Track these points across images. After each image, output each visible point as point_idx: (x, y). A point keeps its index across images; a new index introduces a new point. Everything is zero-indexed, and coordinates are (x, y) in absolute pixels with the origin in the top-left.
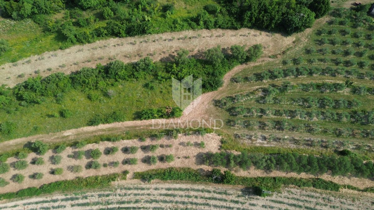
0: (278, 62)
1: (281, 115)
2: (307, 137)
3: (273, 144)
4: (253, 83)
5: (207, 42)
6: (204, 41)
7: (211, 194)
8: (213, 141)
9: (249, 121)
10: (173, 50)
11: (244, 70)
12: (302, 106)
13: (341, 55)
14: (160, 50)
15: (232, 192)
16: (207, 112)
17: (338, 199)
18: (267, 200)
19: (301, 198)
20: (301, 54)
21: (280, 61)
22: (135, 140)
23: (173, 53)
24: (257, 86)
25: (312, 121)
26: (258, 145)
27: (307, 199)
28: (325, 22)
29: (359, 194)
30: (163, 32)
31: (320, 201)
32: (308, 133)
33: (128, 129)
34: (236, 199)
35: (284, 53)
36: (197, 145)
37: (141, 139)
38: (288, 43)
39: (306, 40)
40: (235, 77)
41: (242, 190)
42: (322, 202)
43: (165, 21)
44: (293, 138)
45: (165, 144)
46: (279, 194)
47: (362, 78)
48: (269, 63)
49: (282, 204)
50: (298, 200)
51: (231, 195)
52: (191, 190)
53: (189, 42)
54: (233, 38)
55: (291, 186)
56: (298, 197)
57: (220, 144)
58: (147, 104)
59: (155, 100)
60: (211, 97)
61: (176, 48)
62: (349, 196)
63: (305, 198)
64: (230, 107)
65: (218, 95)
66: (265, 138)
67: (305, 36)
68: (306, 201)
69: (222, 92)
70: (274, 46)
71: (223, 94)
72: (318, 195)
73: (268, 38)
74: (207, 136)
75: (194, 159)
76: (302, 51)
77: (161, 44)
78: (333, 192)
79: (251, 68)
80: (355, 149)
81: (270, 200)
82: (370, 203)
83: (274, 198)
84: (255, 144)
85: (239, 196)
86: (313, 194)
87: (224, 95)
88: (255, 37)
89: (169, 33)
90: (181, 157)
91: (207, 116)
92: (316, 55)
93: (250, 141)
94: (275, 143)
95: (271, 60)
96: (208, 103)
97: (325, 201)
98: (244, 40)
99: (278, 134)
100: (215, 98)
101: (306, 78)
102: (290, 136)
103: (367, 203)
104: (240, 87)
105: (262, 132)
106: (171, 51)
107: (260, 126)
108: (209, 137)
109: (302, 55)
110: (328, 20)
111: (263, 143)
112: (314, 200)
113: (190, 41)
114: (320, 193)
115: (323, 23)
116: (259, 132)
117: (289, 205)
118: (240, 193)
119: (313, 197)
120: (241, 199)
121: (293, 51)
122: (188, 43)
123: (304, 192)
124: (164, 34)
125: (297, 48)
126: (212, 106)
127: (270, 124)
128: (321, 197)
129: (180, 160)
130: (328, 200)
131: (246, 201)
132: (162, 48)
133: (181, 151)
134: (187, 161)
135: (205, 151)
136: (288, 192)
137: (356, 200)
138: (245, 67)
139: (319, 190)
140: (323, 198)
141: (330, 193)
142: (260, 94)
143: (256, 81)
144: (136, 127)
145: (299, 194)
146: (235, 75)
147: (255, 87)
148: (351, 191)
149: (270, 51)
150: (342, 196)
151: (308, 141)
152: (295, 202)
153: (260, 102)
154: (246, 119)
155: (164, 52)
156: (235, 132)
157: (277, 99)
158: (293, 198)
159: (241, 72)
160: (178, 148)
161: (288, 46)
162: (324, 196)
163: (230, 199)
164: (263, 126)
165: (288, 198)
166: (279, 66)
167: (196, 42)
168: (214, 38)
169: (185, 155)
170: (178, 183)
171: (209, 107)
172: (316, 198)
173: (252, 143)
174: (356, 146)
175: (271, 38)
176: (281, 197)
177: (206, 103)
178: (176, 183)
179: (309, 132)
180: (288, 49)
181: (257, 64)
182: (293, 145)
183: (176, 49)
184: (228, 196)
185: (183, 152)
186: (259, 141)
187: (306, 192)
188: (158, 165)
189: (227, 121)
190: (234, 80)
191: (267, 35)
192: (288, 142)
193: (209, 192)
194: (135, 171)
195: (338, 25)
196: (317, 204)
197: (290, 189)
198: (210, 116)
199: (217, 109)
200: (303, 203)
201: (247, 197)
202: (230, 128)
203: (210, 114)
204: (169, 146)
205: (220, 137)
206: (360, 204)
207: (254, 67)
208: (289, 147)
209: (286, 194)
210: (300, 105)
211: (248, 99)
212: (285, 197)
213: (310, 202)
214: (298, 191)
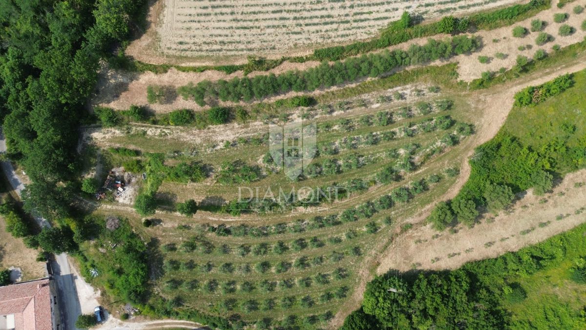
0: (399, 219)
1: (385, 135)
2: (349, 114)
3: (389, 92)
4: (427, 176)
5: (506, 230)
6: (510, 230)
7: (458, 6)
8: (468, 71)
9: (425, 114)
10: (551, 201)
11: (444, 192)
12: (359, 156)
13: (309, 258)
14: (570, 196)
15: (435, 14)
16: (480, 113)
17: (313, 42)
18: (394, 17)
19: (354, 31)
20: (366, 243)
21: (396, 222)
22: (564, 46)
23: (549, 197)
24: (420, 173)
25: (345, 137)
26: (408, 86)
27: (348, 32)
28: (337, 316)
29: (290, 54)
30: (575, 229)
31: (332, 34)
32: (349, 118)
33: (575, 62)
34: (428, 8)
35: (392, 240)
36: (486, 60)
37: (557, 48)
38: (386, 259)
39: (361, 272)
40: (454, 178)
41: (423, 19)
42: (330, 33)
43: (579, 252)
44: (367, 107)
45: (526, 51)
46: (380, 27)
47: (280, 224)
48: (411, 213)
49: (376, 17)
50: (359, 28)
51: (435, 12)
52: (482, 3)
53: (531, 221)
54: (469, 246)
55: (369, 41)
56: (358, 31)
57: (458, 71)
58: (563, 102)
59: (554, 110)
60: (479, 137)
61: (547, 206)
62: (302, 48)
63: (351, 32)
64: (452, 127)
65: (472, 142)
66: (401, 97)
67: (363, 280)
68: (349, 29)
69: (467, 149)
70: (407, 247)
71: (465, 146)
72: (337, 40)
73: (418, 260)
74: (477, 76)
75: (485, 42)
76: (365, 250)
77: (572, 206)
78: (320, 48)
79: (435, 198)
80: (288, 115)
81: (390, 18)
82: (276, 47)
83: (386, 22)
84: (412, 87)
85: (426, 12)
86: (343, 39)
87: (463, 145)
88: (437, 256)
89: (565, 230)
90: (503, 40)
91: (480, 107)
92: (345, 249)
93: (419, 88)
94: (388, 94)
95: (410, 220)
96: (482, 126)
97: (328, 35)
98: (452, 246)
99: (387, 107)
100: (475, 138)
101: (356, 205)
102: (371, 108)
103: (280, 47)
104: (443, 164)
105: (406, 104)
106: (553, 199)
107: (410, 111)
108: (474, 74)
109: (364, 242)
110: (332, 321)
111: (402, 90)
112: (340, 33)
113: (531, 225)
114: (334, 42)
115: (339, 312)
116: (410, 103)
117: (368, 19)
118: (425, 16)
119: (342, 36)
120: (423, 9)
121: (379, 246)
122: (533, 220)
123: (352, 38)
124: (573, 226)
125: (374, 252)
126: (476, 124)
127: (398, 118)
128: (333, 39)
129: (502, 37)
130: (324, 38)
131: (418, 9)
132: (568, 201)
133: (505, 47)
134: (494, 37)
135: (475, 56)
136: (370, 33)
137: (293, 47)
138: (443, 197)
139: (336, 45)
140: (330, 38)
141: (323, 45)
142: (417, 159)
143: (423, 179)
144: (567, 67)
145: (358, 34)
146: (455, 181)
147: (423, 170)
148: (299, 55)
149: (411, 237)
150: (309, 46)
151: (348, 108)
152: (361, 24)
153: (415, 147)
154: (429, 116)
155: (562, 194)
156: (439, 94)
157: (394, 157)
158: (365, 28)
159: (448, 188)
160: (509, 49)
161: (386, 253)
162: (329, 41)
163: (435, 7)
164: (407, 112)
165: (370, 26)
166: (396, 214)
167: (523, 225)
168: (497, 239)
169: (498, 44)
170: (499, 7)
171: (480, 121)
172: (338, 36)
173: (416, 86)
174: (289, 119)
175: (414, 261)
176: (378, 25)
177: (485, 126)
178: (501, 6)
179: (348, 120)
180: (386, 247)
181: (428, 207)
182: (365, 98)
183: (546, 204)
184: (439, 9)
185: (501, 47)
186: (408, 92)
187: (350, 40)
188: (527, 24)
189: (452, 107)
190: (456, 172)
191: (420, 265)
192: (372, 100)
193: (461, 7)
194: (550, 10)
195: (316, 314)
196: (336, 30)
197: (369, 37)
198: (476, 108)
199: (469, 120)
200: (352, 26)
201: (417, 14)
202: (446, 98)
203: (476, 111)
204: (522, 49)
205: (459, 80)
206: (288, 44)
207: (432, 201)
208: (371, 94)
209: (373, 30)
210: (362, 156)
211: (432, 145)
212: (373, 26)
213: (345, 30)
214: (359, 38)
